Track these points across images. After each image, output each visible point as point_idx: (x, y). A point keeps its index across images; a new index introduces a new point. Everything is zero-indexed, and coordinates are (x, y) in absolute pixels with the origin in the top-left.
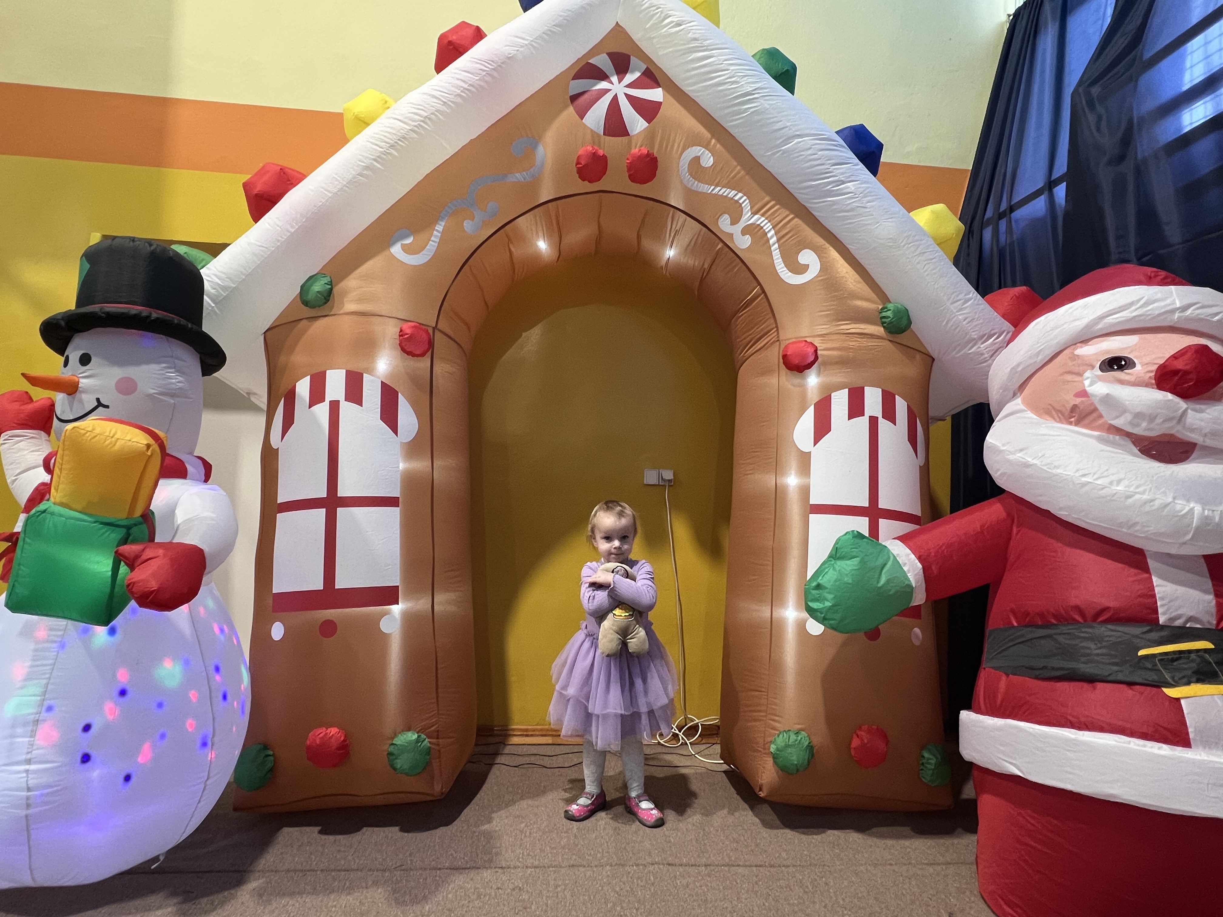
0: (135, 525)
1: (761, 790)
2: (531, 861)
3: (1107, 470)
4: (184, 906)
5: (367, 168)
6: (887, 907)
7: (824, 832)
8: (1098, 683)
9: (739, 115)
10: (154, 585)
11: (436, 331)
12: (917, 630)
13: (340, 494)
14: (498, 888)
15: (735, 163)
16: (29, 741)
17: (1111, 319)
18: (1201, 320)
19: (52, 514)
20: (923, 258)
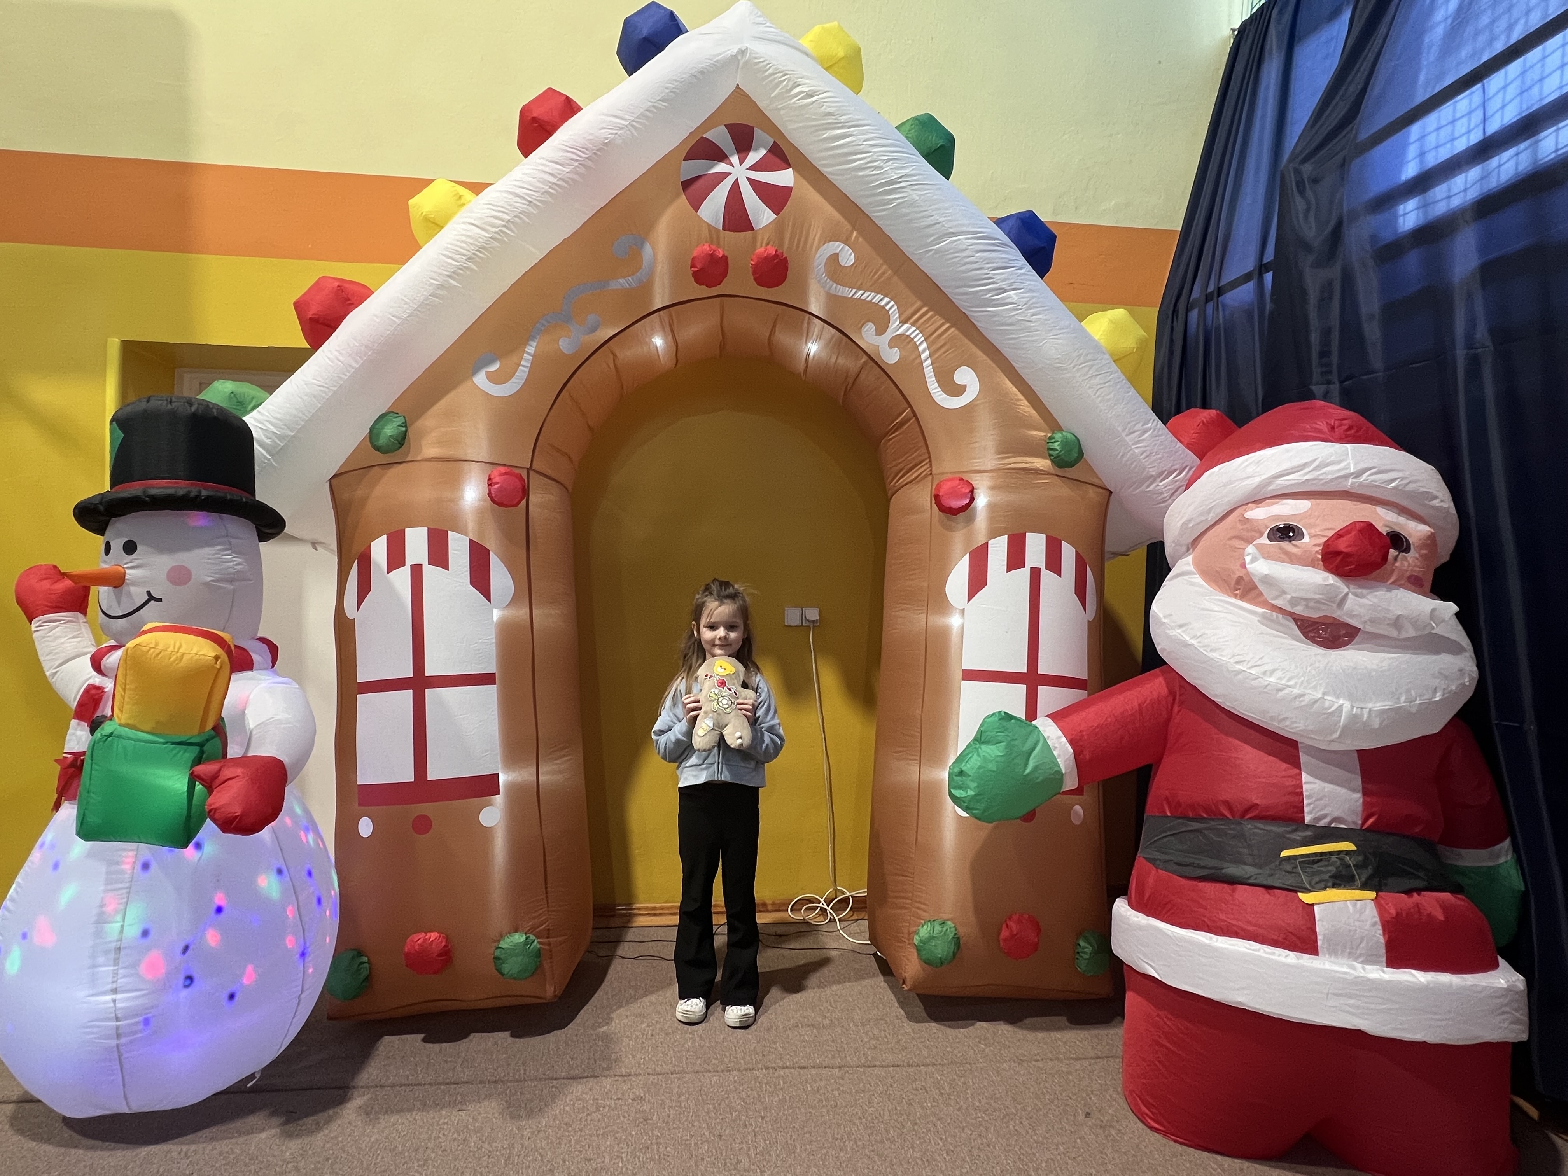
0: (208, 740)
1: (904, 983)
2: (654, 1066)
3: (1261, 658)
4: (287, 1127)
5: (441, 287)
6: (1024, 1109)
7: (973, 1025)
8: (1239, 886)
9: (884, 205)
10: (237, 810)
11: (531, 473)
12: (1078, 808)
13: (428, 673)
14: (619, 1099)
15: (881, 262)
16: (115, 970)
17: (1283, 481)
18: (1376, 486)
19: (119, 737)
20: (1097, 380)
